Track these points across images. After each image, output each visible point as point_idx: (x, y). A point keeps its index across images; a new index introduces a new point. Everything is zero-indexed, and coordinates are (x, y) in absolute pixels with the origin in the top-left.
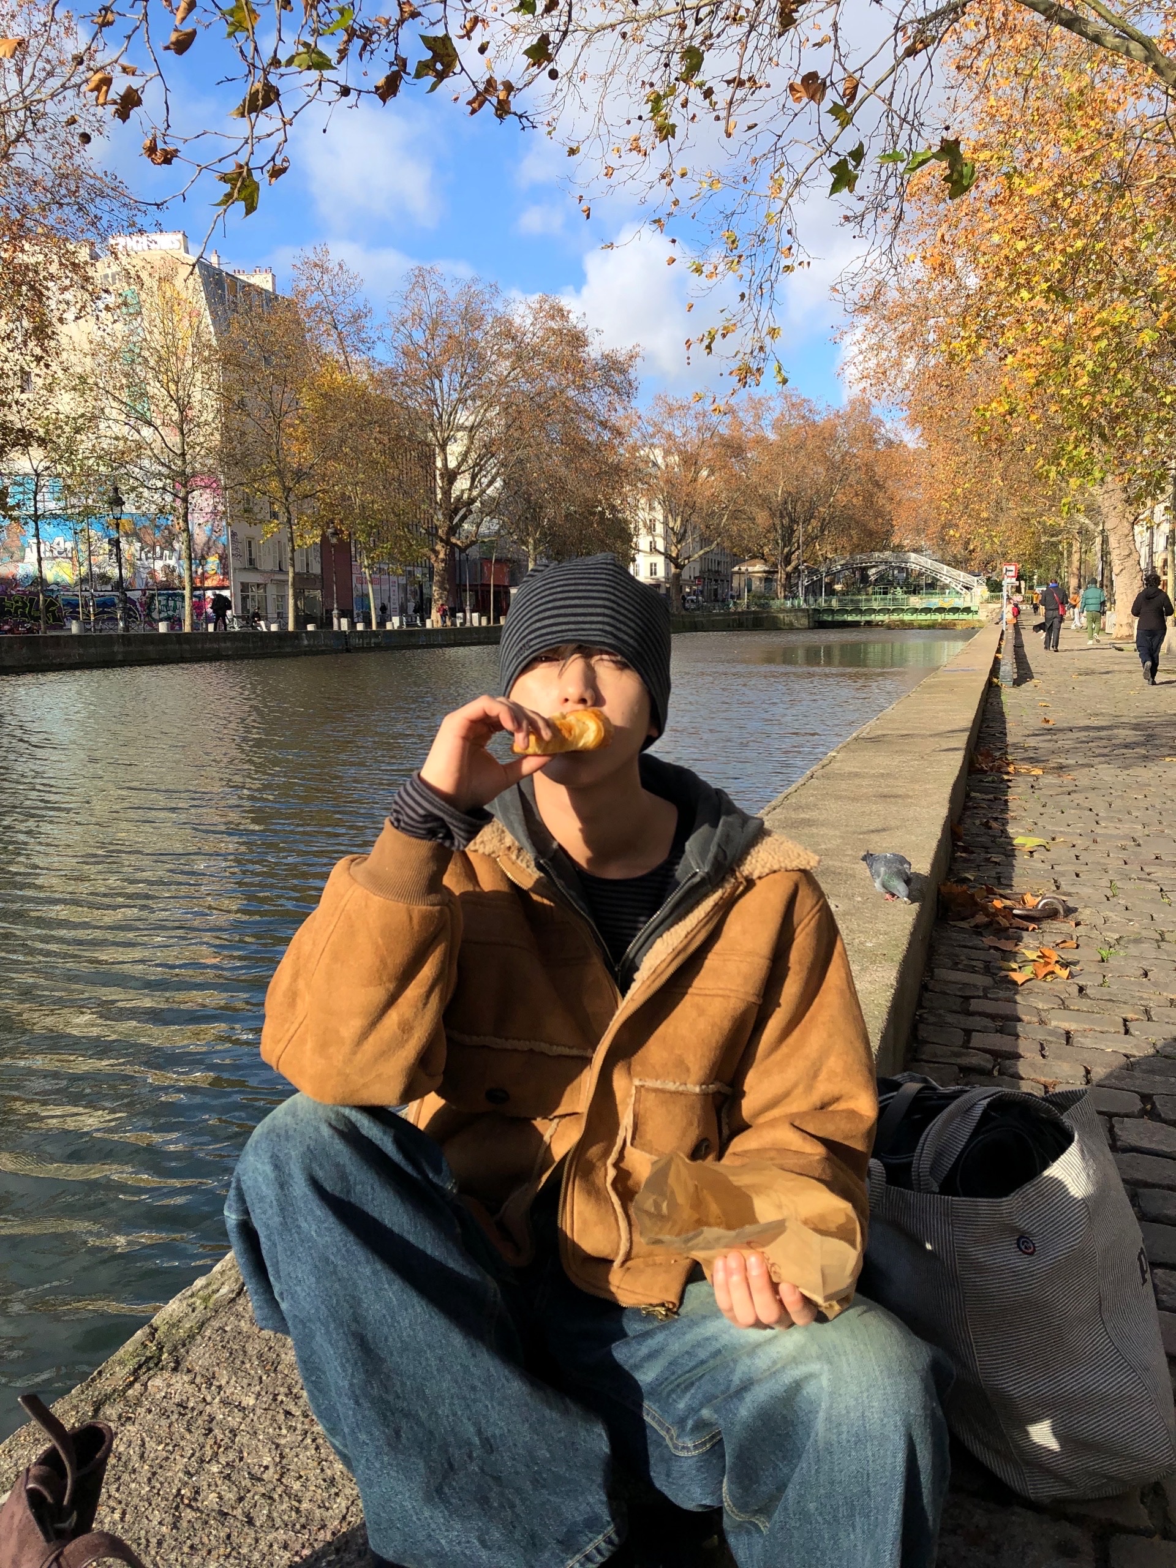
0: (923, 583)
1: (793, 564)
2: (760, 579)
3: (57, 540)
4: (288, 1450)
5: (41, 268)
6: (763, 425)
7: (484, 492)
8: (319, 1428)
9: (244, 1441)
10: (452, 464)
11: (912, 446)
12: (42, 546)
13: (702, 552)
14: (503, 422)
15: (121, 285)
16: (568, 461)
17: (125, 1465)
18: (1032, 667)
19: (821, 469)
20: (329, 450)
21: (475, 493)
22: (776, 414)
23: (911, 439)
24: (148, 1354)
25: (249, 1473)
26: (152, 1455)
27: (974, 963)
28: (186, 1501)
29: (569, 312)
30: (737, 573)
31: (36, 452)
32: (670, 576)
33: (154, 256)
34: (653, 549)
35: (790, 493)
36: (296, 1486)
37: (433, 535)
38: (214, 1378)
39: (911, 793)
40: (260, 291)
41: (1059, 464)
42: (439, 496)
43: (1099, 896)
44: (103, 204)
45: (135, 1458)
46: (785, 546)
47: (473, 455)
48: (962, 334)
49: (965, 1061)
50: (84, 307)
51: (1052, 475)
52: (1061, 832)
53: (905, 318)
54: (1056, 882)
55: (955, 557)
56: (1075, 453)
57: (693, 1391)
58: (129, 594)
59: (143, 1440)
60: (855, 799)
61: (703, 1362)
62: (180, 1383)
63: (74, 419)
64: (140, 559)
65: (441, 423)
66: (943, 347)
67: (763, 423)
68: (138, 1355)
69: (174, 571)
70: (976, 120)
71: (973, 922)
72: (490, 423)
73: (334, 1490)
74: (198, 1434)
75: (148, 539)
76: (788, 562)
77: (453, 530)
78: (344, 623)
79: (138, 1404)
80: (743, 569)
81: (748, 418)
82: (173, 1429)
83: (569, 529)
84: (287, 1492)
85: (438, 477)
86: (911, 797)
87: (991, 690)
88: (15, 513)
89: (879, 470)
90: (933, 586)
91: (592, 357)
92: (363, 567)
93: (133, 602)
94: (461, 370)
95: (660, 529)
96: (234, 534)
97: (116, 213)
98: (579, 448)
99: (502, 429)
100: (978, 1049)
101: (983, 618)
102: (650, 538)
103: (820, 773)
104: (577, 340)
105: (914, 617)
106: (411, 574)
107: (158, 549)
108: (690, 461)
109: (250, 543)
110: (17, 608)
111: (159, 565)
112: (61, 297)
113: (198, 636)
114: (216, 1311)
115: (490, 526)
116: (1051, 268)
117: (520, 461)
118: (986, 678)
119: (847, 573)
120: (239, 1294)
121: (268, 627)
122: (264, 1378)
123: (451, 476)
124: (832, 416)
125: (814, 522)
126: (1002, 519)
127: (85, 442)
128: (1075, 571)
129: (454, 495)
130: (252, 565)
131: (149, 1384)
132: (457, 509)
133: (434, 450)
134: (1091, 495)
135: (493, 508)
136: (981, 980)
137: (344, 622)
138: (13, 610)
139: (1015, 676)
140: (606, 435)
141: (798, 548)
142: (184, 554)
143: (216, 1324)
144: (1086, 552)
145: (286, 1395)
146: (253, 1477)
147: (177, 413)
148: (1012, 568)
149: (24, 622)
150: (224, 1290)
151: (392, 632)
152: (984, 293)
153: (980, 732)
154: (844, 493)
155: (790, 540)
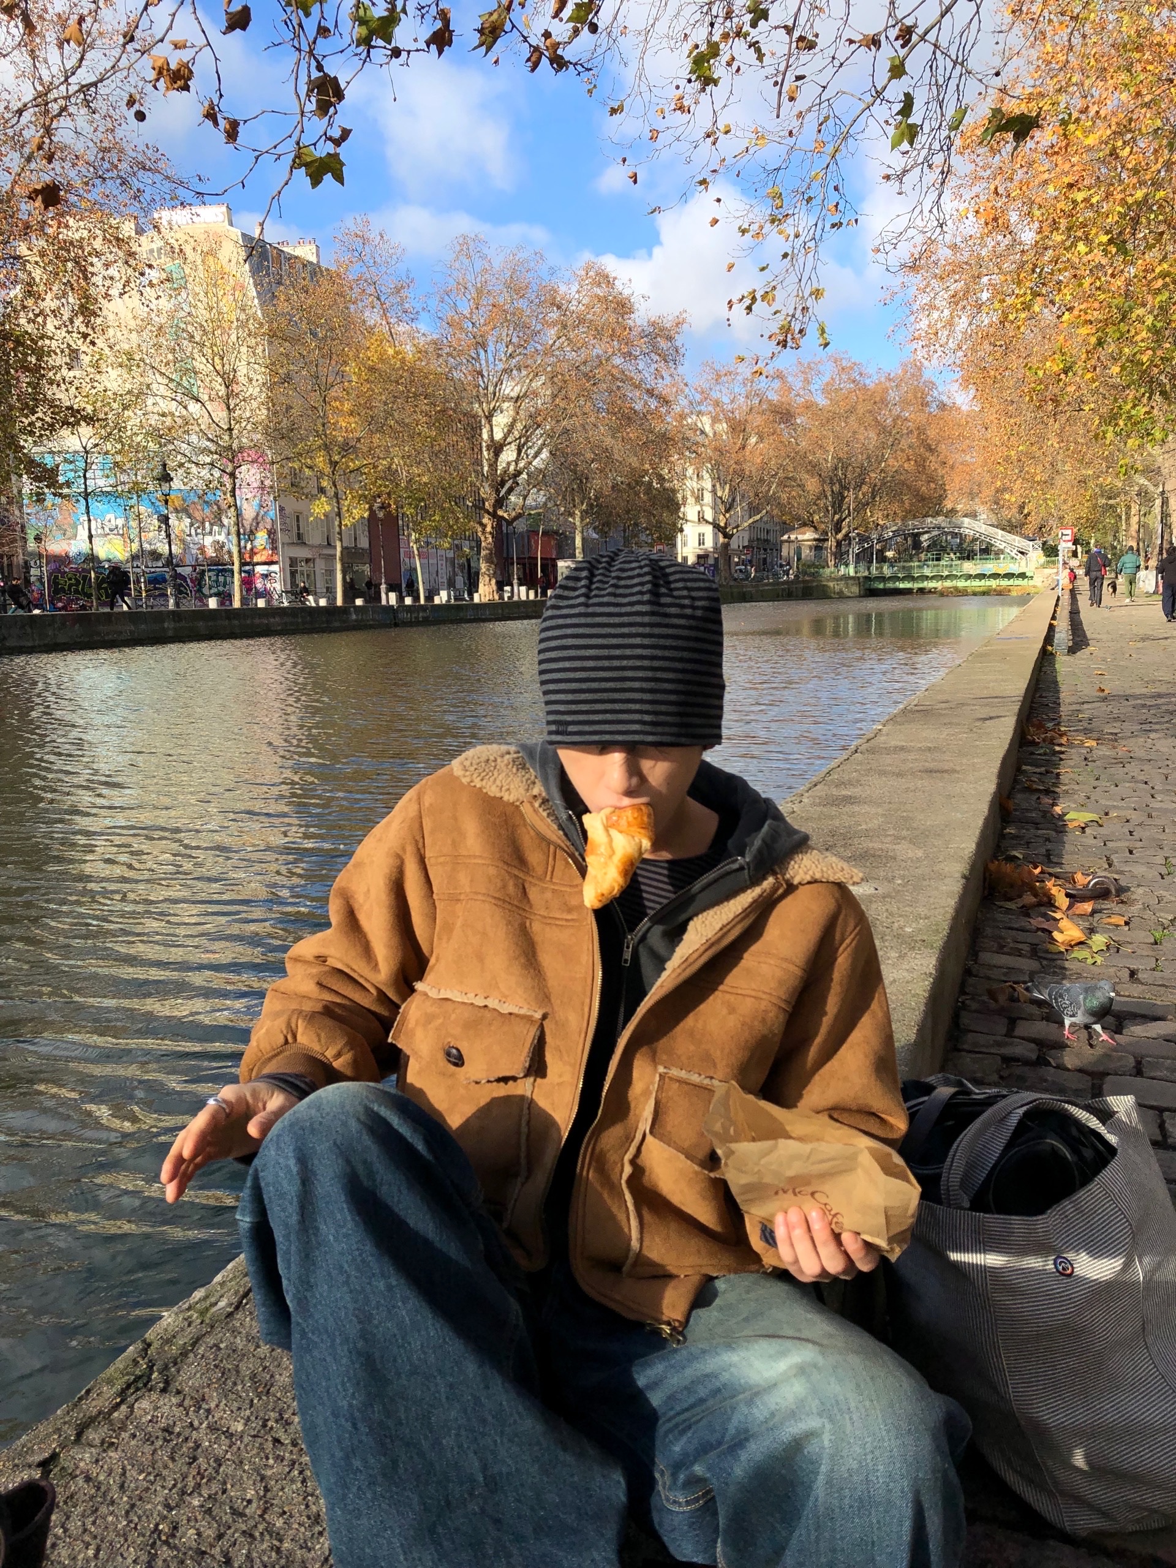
0: (977, 548)
1: (844, 532)
2: (810, 547)
3: (108, 517)
4: (273, 1483)
5: (85, 243)
6: (813, 390)
7: (530, 463)
8: (306, 1459)
9: (230, 1471)
10: (498, 435)
11: (965, 408)
12: (93, 523)
13: (751, 521)
14: (548, 392)
15: (165, 261)
16: (614, 431)
17: (104, 1494)
18: (1089, 634)
19: (872, 435)
20: (375, 425)
21: (522, 464)
22: (826, 379)
23: (963, 399)
24: (138, 1372)
25: (231, 1508)
26: (132, 1485)
27: (1020, 946)
28: (164, 1538)
29: (615, 279)
30: (786, 541)
31: (85, 430)
32: (719, 545)
33: (198, 230)
34: (702, 519)
35: (840, 459)
36: (279, 1523)
37: (480, 508)
38: (203, 1400)
39: (958, 768)
40: (306, 264)
41: (1116, 425)
42: (486, 469)
43: (1152, 874)
44: (146, 177)
45: (115, 1488)
46: (835, 513)
47: (519, 426)
48: (1017, 292)
49: (1007, 1051)
50: (128, 282)
51: (1110, 435)
52: (1114, 807)
53: (957, 277)
54: (1108, 859)
55: (1009, 521)
56: (1133, 412)
57: (689, 1435)
58: (179, 570)
59: (124, 1468)
60: (900, 775)
61: (702, 1401)
62: (167, 1407)
63: (121, 395)
64: (190, 535)
65: (486, 395)
66: (997, 305)
67: (813, 388)
68: (128, 1374)
69: (222, 547)
70: (1032, 68)
71: (1020, 903)
72: (536, 394)
73: (318, 1528)
74: (181, 1461)
75: (198, 515)
76: (838, 529)
77: (500, 503)
78: (393, 598)
79: (123, 1428)
80: (793, 537)
81: (797, 383)
82: (157, 1457)
83: (615, 499)
84: (269, 1530)
85: (484, 449)
86: (958, 772)
87: (1045, 657)
88: (65, 491)
89: (932, 433)
90: (987, 551)
91: (638, 324)
92: (412, 541)
93: (184, 578)
94: (506, 339)
95: (708, 498)
96: (282, 509)
97: (158, 185)
98: (628, 418)
99: (548, 399)
100: (1023, 1038)
101: (1039, 584)
102: (698, 508)
103: (864, 747)
104: (623, 307)
105: (968, 583)
106: (459, 548)
107: (207, 524)
108: (738, 427)
109: (298, 517)
110: (71, 585)
111: (208, 541)
112: (106, 273)
113: (248, 613)
114: (212, 1327)
115: (537, 498)
116: (1109, 220)
117: (566, 431)
118: (1040, 645)
119: (899, 539)
120: (237, 1308)
121: (316, 601)
122: (255, 1401)
123: (497, 449)
124: (883, 379)
125: (865, 488)
126: (1059, 481)
127: (133, 419)
128: (1134, 534)
129: (500, 468)
130: (300, 540)
131: (136, 1405)
132: (503, 483)
133: (480, 422)
134: (1150, 455)
135: (539, 479)
136: (1027, 964)
137: (393, 596)
138: (66, 588)
139: (1071, 643)
140: (653, 404)
141: (849, 515)
142: (233, 530)
143: (210, 1340)
144: (1145, 515)
145: (277, 1421)
146: (235, 1512)
147: (223, 388)
148: (1069, 532)
149: (78, 599)
150: (222, 1304)
151: (440, 607)
152: (1040, 248)
153: (1032, 702)
154: (896, 458)
155: (840, 507)
